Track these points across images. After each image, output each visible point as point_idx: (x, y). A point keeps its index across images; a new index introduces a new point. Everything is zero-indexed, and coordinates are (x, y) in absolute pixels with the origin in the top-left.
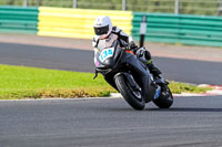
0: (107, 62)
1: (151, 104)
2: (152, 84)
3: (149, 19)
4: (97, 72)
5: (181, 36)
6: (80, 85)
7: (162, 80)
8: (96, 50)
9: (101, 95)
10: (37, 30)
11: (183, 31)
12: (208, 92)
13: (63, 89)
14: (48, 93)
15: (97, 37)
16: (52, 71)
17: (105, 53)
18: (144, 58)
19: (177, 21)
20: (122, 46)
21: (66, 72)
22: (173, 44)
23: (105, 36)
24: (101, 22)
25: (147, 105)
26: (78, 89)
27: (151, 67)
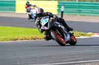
3: (65, 4)
5: (79, 12)
6: (35, 34)
11: (80, 9)
12: (92, 36)
13: (27, 36)
14: (21, 38)
16: (22, 28)
21: (29, 29)
22: (76, 15)
26: (34, 36)
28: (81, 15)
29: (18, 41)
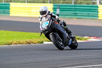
0: (46, 28)
1: (67, 47)
2: (67, 38)
3: (60, 7)
4: (41, 33)
5: (75, 15)
6: (29, 38)
7: (72, 36)
8: (41, 22)
9: (39, 43)
10: (9, 14)
11: (76, 12)
12: (88, 40)
15: (41, 16)
16: (16, 32)
17: (45, 24)
18: (63, 25)
19: (73, 7)
20: (53, 20)
21: (23, 33)
22: (72, 18)
23: (45, 15)
24: (43, 9)
25: (65, 48)
26: (28, 40)
27: (67, 30)
28: (77, 18)
29: (12, 45)
